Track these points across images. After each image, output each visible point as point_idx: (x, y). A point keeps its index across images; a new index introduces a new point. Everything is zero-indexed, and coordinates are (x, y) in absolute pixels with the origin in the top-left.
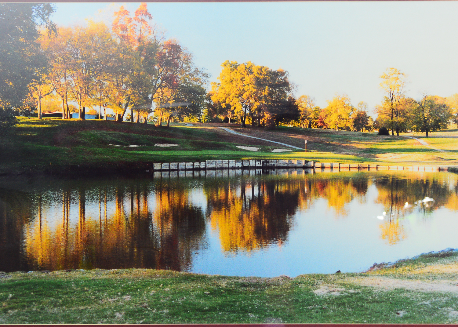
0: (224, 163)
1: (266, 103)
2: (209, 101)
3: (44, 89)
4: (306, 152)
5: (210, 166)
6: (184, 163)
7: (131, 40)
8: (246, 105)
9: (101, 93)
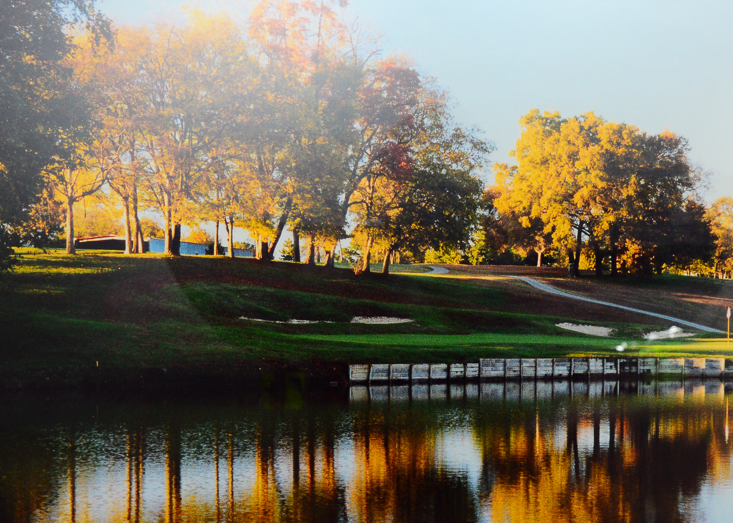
0: (524, 365)
1: (632, 217)
2: (488, 211)
3: (80, 179)
4: (728, 339)
5: (489, 372)
6: (426, 366)
7: (295, 58)
8: (582, 222)
9: (219, 189)
